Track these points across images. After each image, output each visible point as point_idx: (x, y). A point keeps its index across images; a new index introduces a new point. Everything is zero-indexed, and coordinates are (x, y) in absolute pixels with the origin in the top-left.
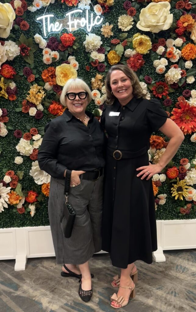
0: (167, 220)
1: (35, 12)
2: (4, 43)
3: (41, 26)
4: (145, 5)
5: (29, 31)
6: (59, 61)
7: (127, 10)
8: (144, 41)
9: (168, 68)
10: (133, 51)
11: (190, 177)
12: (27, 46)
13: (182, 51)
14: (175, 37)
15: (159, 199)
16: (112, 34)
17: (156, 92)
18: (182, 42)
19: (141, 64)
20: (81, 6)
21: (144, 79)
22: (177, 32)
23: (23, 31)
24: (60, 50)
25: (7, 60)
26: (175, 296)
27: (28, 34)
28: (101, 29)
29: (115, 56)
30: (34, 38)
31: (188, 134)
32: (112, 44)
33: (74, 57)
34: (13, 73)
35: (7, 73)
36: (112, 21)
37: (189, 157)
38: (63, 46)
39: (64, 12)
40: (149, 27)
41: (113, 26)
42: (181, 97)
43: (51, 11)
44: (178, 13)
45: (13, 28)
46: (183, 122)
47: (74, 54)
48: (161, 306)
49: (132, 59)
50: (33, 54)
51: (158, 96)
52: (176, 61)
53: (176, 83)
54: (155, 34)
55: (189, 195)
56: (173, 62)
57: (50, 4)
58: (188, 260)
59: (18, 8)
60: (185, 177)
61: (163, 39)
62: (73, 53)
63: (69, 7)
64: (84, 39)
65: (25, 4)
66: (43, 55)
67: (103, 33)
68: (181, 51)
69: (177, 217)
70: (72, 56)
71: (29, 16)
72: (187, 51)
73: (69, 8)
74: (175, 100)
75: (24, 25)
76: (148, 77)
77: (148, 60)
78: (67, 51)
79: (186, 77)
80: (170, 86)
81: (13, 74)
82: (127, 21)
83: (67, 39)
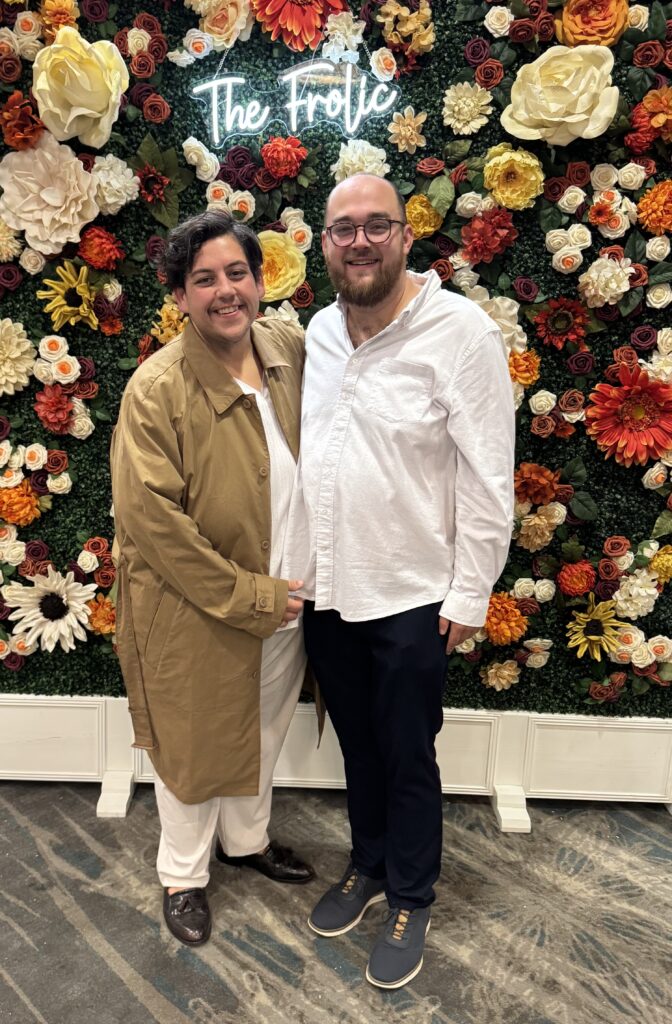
0: (547, 712)
1: (190, 67)
2: (94, 163)
3: (205, 111)
4: (533, 51)
5: (168, 124)
6: (254, 221)
7: (475, 68)
8: (520, 171)
9: (590, 255)
10: (483, 198)
11: (630, 595)
12: (159, 174)
13: (640, 205)
14: (623, 156)
15: (529, 651)
16: (423, 144)
17: (548, 329)
18: (643, 175)
19: (504, 241)
20: (329, 50)
21: (512, 286)
22: (629, 142)
23: (152, 126)
24: (259, 188)
25: (100, 214)
26: (540, 944)
27: (165, 135)
28: (388, 124)
29: (426, 212)
30: (182, 149)
31: (637, 464)
32: (420, 173)
33: (299, 211)
34: (115, 255)
35: (98, 254)
36: (426, 101)
37: (634, 533)
38: (268, 177)
39: (278, 69)
40: (540, 125)
41: (428, 117)
42: (626, 347)
43: (238, 65)
44: (639, 80)
45: (122, 115)
46: (624, 428)
47: (301, 200)
48: (493, 971)
49: (478, 225)
50: (176, 197)
51: (551, 342)
52: (617, 236)
53: (611, 306)
54: (557, 148)
55: (622, 648)
56: (608, 239)
57: (237, 42)
58: (599, 835)
59: (140, 54)
60: (613, 592)
61: (583, 164)
62: (297, 197)
63: (295, 54)
64: (333, 155)
65: (161, 43)
66: (206, 202)
67: (395, 139)
68: (637, 202)
69: (578, 708)
70: (295, 207)
71: (169, 78)
72: (656, 207)
73: (293, 58)
74: (603, 356)
75: (154, 108)
76: (524, 280)
77: (529, 226)
78: (280, 193)
79: (647, 288)
80: (591, 312)
81: (114, 258)
82: (472, 105)
83: (282, 155)
